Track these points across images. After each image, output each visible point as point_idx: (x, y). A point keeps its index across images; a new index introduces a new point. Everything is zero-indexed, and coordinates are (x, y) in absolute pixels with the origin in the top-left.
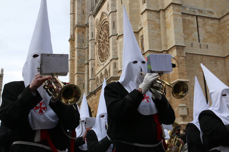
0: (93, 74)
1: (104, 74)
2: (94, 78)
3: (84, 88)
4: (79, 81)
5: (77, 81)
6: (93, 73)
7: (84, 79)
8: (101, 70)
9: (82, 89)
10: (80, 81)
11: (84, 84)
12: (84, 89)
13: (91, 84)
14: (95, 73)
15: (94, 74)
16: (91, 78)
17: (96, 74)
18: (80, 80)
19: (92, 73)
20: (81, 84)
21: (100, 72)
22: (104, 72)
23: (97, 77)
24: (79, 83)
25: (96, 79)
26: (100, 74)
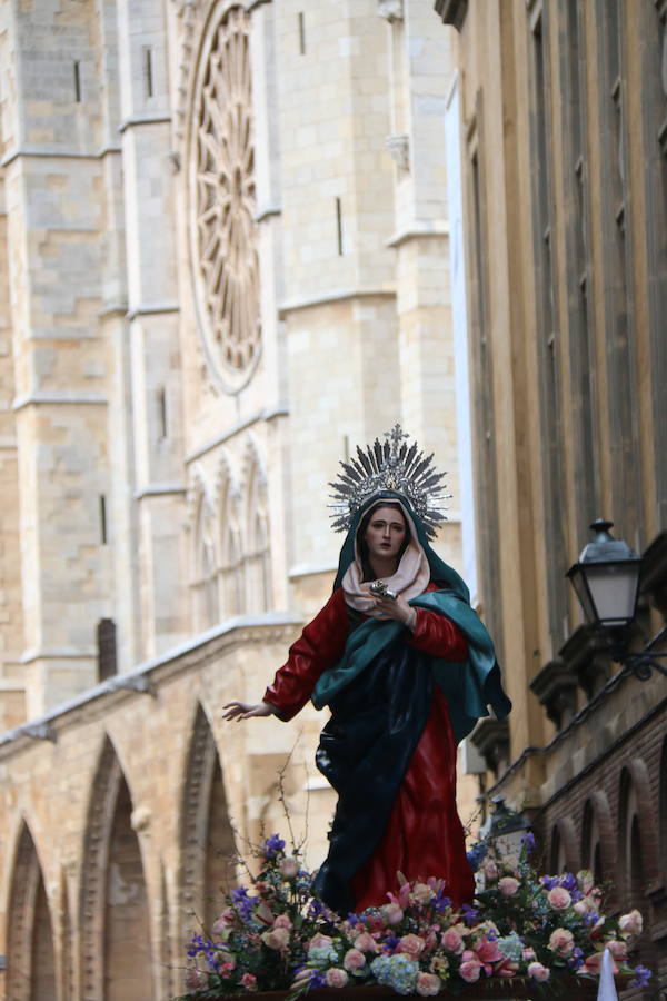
0: (168, 442)
1: (242, 486)
2: (177, 485)
3: (104, 540)
4: (53, 473)
5: (40, 475)
6: (164, 434)
7: (104, 450)
8: (223, 441)
9: (92, 547)
10: (70, 473)
11: (103, 501)
12: (105, 549)
13: (156, 540)
14: (180, 442)
15: (173, 450)
16: (153, 478)
17: (190, 453)
18: (63, 467)
20: (78, 506)
21: (216, 455)
22: (245, 471)
23: (197, 478)
24: (57, 490)
25: (191, 496)
26: (217, 468)
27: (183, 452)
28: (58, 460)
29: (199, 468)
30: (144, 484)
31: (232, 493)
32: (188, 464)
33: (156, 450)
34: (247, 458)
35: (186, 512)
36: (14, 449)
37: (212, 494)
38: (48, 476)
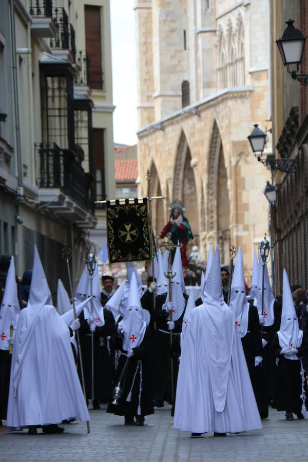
0: (209, 10)
1: (236, 30)
2: (212, 28)
3: (185, 49)
4: (165, 21)
5: (160, 22)
6: (208, 7)
8: (230, 12)
9: (180, 51)
10: (172, 21)
11: (185, 32)
12: (185, 52)
13: (203, 50)
14: (214, 11)
15: (211, 14)
16: (203, 25)
17: (218, 16)
18: (169, 18)
19: (206, 10)
20: (175, 35)
21: (227, 17)
22: (237, 24)
23: (220, 26)
24: (167, 28)
25: (218, 33)
26: (227, 22)
27: (215, 14)
28: (167, 16)
29: (221, 22)
30: (200, 28)
31: (232, 33)
32: (217, 20)
33: (204, 14)
34: (238, 19)
35: (216, 39)
36: (150, 8)
37: (225, 33)
38: (163, 22)
